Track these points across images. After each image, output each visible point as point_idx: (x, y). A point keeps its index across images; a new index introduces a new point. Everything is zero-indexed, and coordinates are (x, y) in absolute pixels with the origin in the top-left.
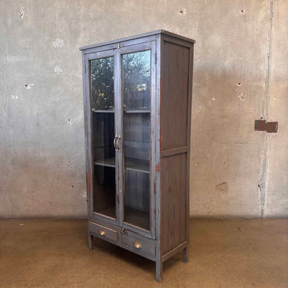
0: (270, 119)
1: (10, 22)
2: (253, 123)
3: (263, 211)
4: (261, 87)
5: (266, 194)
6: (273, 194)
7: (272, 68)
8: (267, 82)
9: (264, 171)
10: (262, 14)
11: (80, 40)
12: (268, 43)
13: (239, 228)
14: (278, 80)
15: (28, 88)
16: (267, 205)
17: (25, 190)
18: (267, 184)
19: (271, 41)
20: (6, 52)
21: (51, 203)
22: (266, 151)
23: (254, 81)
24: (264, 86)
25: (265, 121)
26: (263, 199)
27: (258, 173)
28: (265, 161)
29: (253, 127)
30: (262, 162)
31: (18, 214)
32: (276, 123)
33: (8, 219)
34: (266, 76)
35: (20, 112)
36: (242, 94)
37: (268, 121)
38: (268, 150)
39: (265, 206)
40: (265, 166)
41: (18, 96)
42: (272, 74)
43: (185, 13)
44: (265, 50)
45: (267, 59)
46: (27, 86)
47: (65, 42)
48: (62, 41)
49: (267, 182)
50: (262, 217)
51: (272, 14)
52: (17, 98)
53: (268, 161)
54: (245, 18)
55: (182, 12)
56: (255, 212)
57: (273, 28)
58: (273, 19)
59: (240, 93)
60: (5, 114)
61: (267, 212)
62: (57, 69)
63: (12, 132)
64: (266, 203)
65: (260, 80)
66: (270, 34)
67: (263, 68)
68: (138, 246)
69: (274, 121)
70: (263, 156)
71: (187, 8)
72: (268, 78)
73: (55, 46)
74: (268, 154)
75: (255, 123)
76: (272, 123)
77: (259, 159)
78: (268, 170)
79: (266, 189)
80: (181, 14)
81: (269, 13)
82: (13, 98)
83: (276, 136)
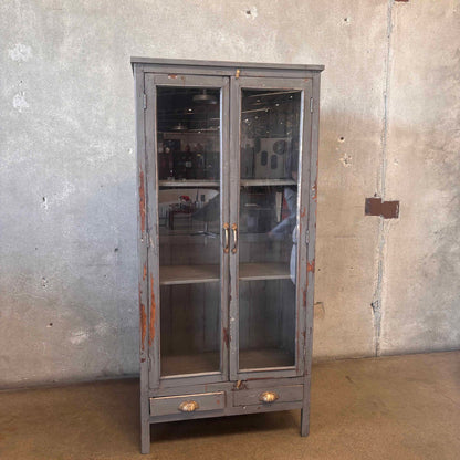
0: (388, 197)
2: (363, 203)
3: (378, 344)
4: (374, 144)
5: (383, 318)
6: (393, 317)
7: (390, 116)
8: (383, 136)
9: (380, 278)
10: (375, 27)
11: (64, 49)
12: (383, 74)
13: (347, 377)
14: (399, 133)
16: (385, 335)
18: (384, 301)
19: (388, 71)
21: (6, 358)
22: (381, 248)
23: (365, 135)
25: (380, 199)
26: (378, 326)
27: (371, 283)
28: (381, 263)
29: (363, 209)
30: (376, 266)
32: (397, 203)
34: (382, 126)
36: (346, 156)
37: (385, 199)
38: (386, 246)
39: (381, 337)
40: (380, 271)
42: (390, 125)
43: (254, 14)
44: (380, 87)
45: (382, 100)
47: (35, 51)
48: (29, 50)
49: (385, 298)
50: (376, 356)
51: (391, 27)
53: (385, 264)
54: (350, 31)
55: (249, 13)
56: (368, 348)
57: (392, 51)
58: (392, 36)
59: (343, 154)
61: (384, 346)
62: (19, 103)
64: (382, 333)
65: (373, 133)
66: (387, 60)
67: (377, 113)
69: (393, 200)
70: (377, 256)
71: (257, 5)
72: (385, 129)
73: (13, 58)
74: (385, 254)
75: (366, 203)
76: (390, 203)
77: (373, 261)
78: (385, 279)
79: (382, 310)
80: (248, 16)
81: (386, 25)
83: (397, 223)
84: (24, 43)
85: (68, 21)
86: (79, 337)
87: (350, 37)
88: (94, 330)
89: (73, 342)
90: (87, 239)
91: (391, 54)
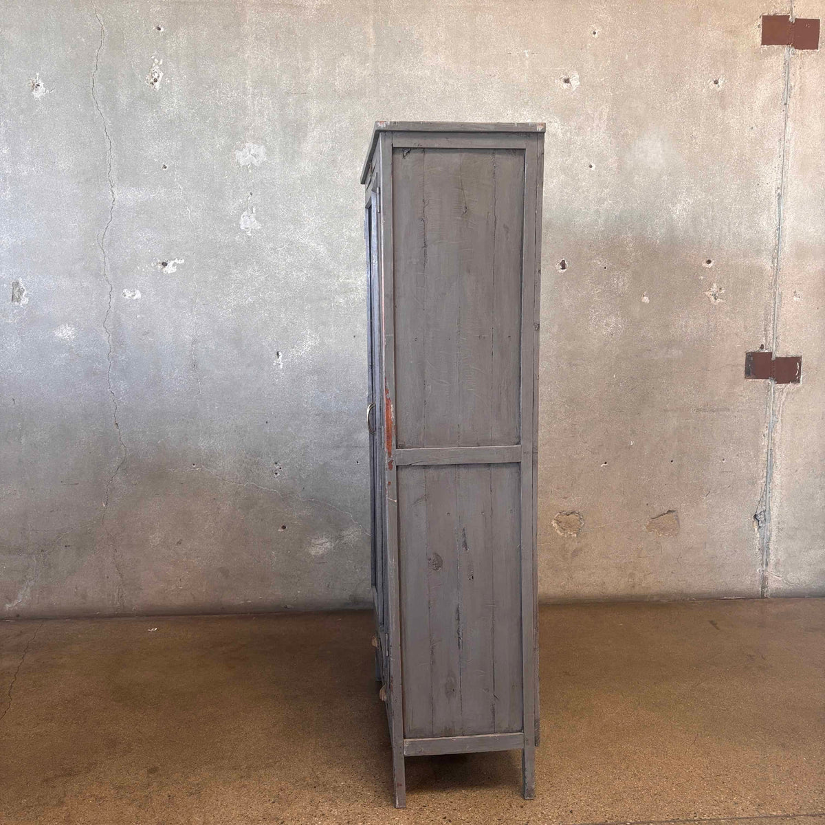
0: (782, 350)
1: (123, 98)
2: (743, 360)
3: (765, 579)
4: (761, 270)
5: (773, 538)
6: (791, 538)
7: (788, 223)
8: (775, 258)
9: (769, 478)
10: (764, 90)
11: (307, 147)
12: (777, 162)
13: (711, 622)
14: (801, 252)
15: (170, 269)
16: (777, 564)
17: (156, 538)
18: (775, 512)
19: (784, 154)
20: (114, 176)
21: (224, 571)
22: (772, 429)
23: (746, 257)
24: (768, 266)
25: (770, 354)
26: (765, 550)
27: (753, 484)
28: (771, 453)
29: (743, 369)
30: (763, 457)
31: (137, 602)
32: (797, 359)
33: (110, 617)
34: (772, 242)
35: (146, 334)
36: (715, 288)
37: (778, 354)
38: (779, 426)
39: (770, 569)
40: (770, 466)
41: (143, 292)
42: (787, 239)
43: (575, 82)
44: (770, 179)
45: (774, 200)
46: (164, 264)
47: (270, 152)
48: (262, 150)
49: (777, 508)
50: (763, 596)
51: (788, 89)
52: (138, 295)
53: (778, 454)
54: (722, 100)
55: (567, 81)
56: (747, 582)
57: (790, 124)
58: (791, 102)
59: (711, 285)
60: (105, 337)
61: (776, 583)
62: (248, 222)
64: (772, 562)
65: (759, 252)
66: (783, 139)
67: (766, 223)
69: (792, 354)
70: (764, 442)
71: (580, 71)
72: (778, 247)
73: (242, 162)
74: (777, 436)
75: (748, 360)
76: (786, 360)
77: (757, 450)
78: (777, 478)
79: (773, 525)
80: (565, 86)
81: (782, 86)
82: (129, 295)
83: (798, 390)
84: (256, 140)
85: (314, 109)
86: (321, 546)
87: (724, 108)
88: (340, 537)
89: (313, 553)
90: (334, 410)
91: (789, 130)
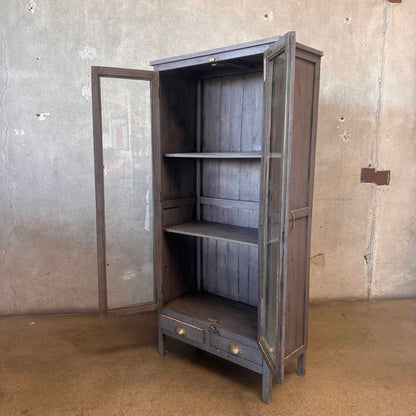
0: (380, 167)
1: (13, 17)
2: (359, 172)
3: (369, 290)
4: (369, 123)
5: (374, 268)
6: (383, 268)
7: (385, 98)
8: (378, 117)
9: (372, 237)
10: (373, 25)
11: (120, 50)
12: (379, 64)
13: (343, 314)
14: (391, 114)
15: (41, 118)
16: (376, 282)
17: (34, 272)
18: (375, 254)
19: (383, 61)
20: (7, 63)
21: (74, 290)
22: (374, 210)
23: (362, 116)
24: (374, 122)
25: (374, 169)
26: (370, 274)
27: (365, 239)
28: (374, 223)
29: (359, 177)
30: (369, 225)
31: (23, 307)
32: (388, 172)
33: (7, 316)
34: (376, 108)
35: (28, 155)
36: (345, 133)
37: (378, 169)
38: (378, 208)
39: (372, 284)
40: (373, 229)
41: (26, 131)
42: (384, 107)
43: (271, 17)
44: (376, 74)
45: (377, 86)
46: (38, 115)
47: (99, 51)
48: (94, 51)
49: (376, 252)
50: (368, 300)
51: (386, 24)
52: (23, 133)
53: (377, 223)
54: (351, 29)
55: (266, 16)
56: (361, 292)
57: (386, 44)
58: (387, 31)
59: (343, 132)
60: (4, 156)
61: (375, 292)
63: (15, 185)
64: (373, 280)
65: (368, 114)
66: (382, 52)
67: (373, 98)
68: (236, 351)
69: (385, 169)
70: (370, 217)
71: (274, 10)
72: (379, 111)
73: (83, 57)
74: (377, 214)
75: (362, 172)
76: (382, 172)
77: (366, 220)
78: (377, 236)
79: (374, 261)
80: (265, 19)
81: (382, 23)
82: (17, 133)
83: (388, 190)
84: (90, 45)
85: (124, 28)
86: (129, 275)
87: (351, 34)
88: (140, 270)
89: (125, 279)
91: (386, 47)
